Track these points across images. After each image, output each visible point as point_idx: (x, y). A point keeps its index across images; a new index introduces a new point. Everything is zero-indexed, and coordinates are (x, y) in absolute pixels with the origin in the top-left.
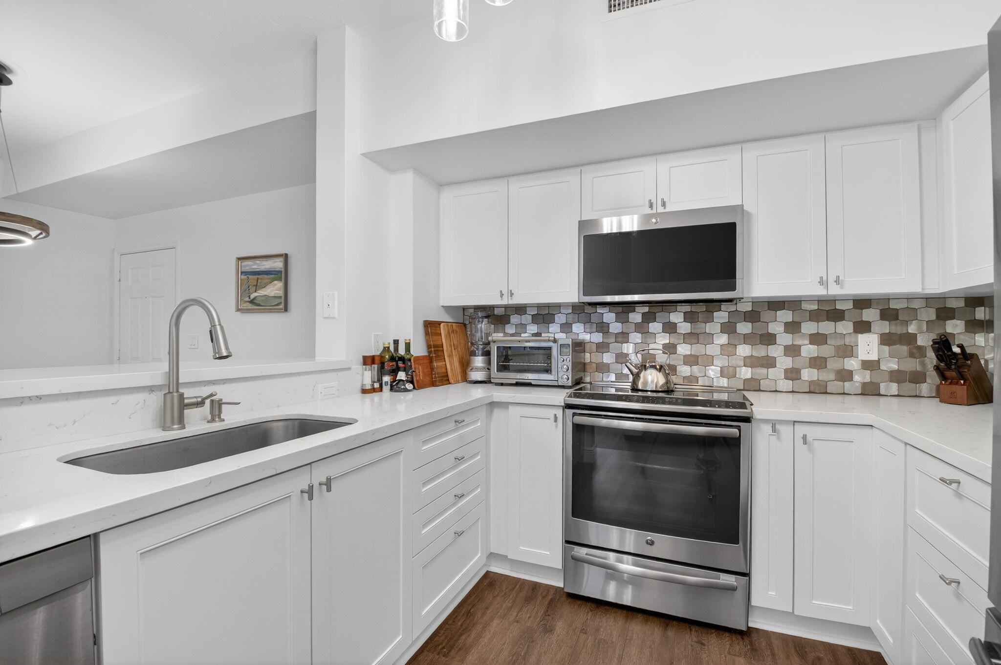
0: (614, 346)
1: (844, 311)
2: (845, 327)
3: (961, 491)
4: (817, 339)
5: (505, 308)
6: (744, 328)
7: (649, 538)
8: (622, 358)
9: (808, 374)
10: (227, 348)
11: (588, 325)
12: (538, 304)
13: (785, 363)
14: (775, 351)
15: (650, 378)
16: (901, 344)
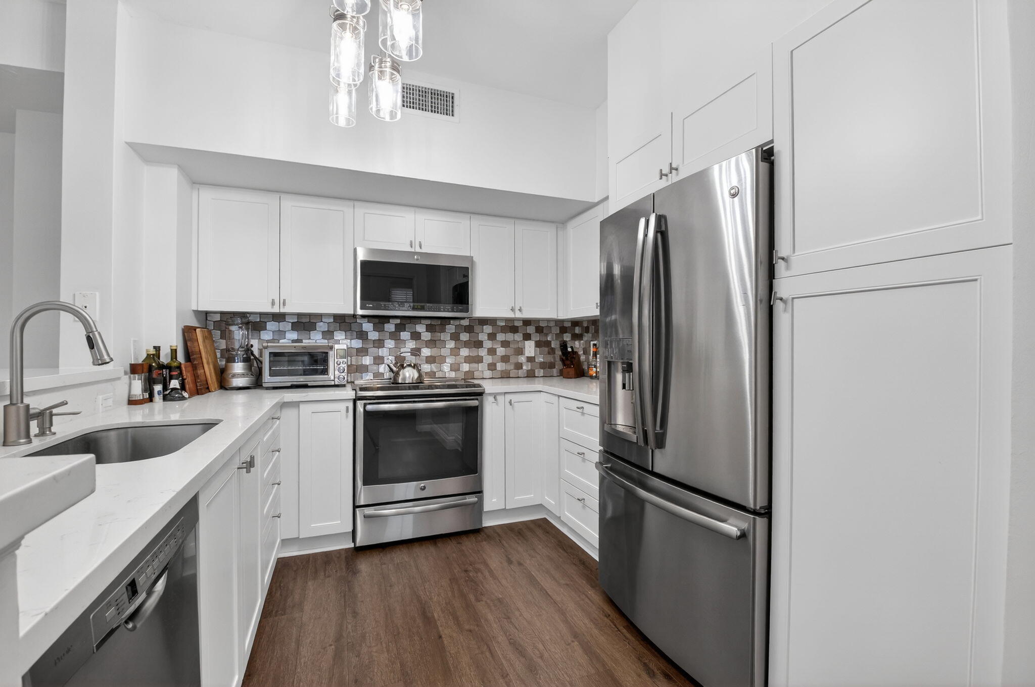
0: (373, 351)
1: (518, 327)
2: (518, 337)
3: (585, 412)
4: (505, 344)
5: (260, 314)
6: (464, 337)
7: (422, 485)
8: (379, 360)
9: (500, 366)
10: (108, 355)
11: (348, 333)
12: (298, 313)
13: (488, 359)
14: (483, 352)
15: (407, 375)
16: (545, 347)
